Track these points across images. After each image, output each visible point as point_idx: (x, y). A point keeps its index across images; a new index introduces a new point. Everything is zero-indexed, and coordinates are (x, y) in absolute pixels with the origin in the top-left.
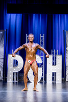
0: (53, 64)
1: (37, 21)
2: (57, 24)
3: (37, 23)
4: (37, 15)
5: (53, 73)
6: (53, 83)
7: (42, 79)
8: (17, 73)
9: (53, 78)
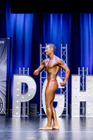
0: (81, 89)
1: (56, 25)
2: (86, 29)
3: (56, 27)
4: (56, 15)
5: (81, 103)
6: (81, 118)
7: (64, 112)
8: (26, 103)
9: (81, 110)
